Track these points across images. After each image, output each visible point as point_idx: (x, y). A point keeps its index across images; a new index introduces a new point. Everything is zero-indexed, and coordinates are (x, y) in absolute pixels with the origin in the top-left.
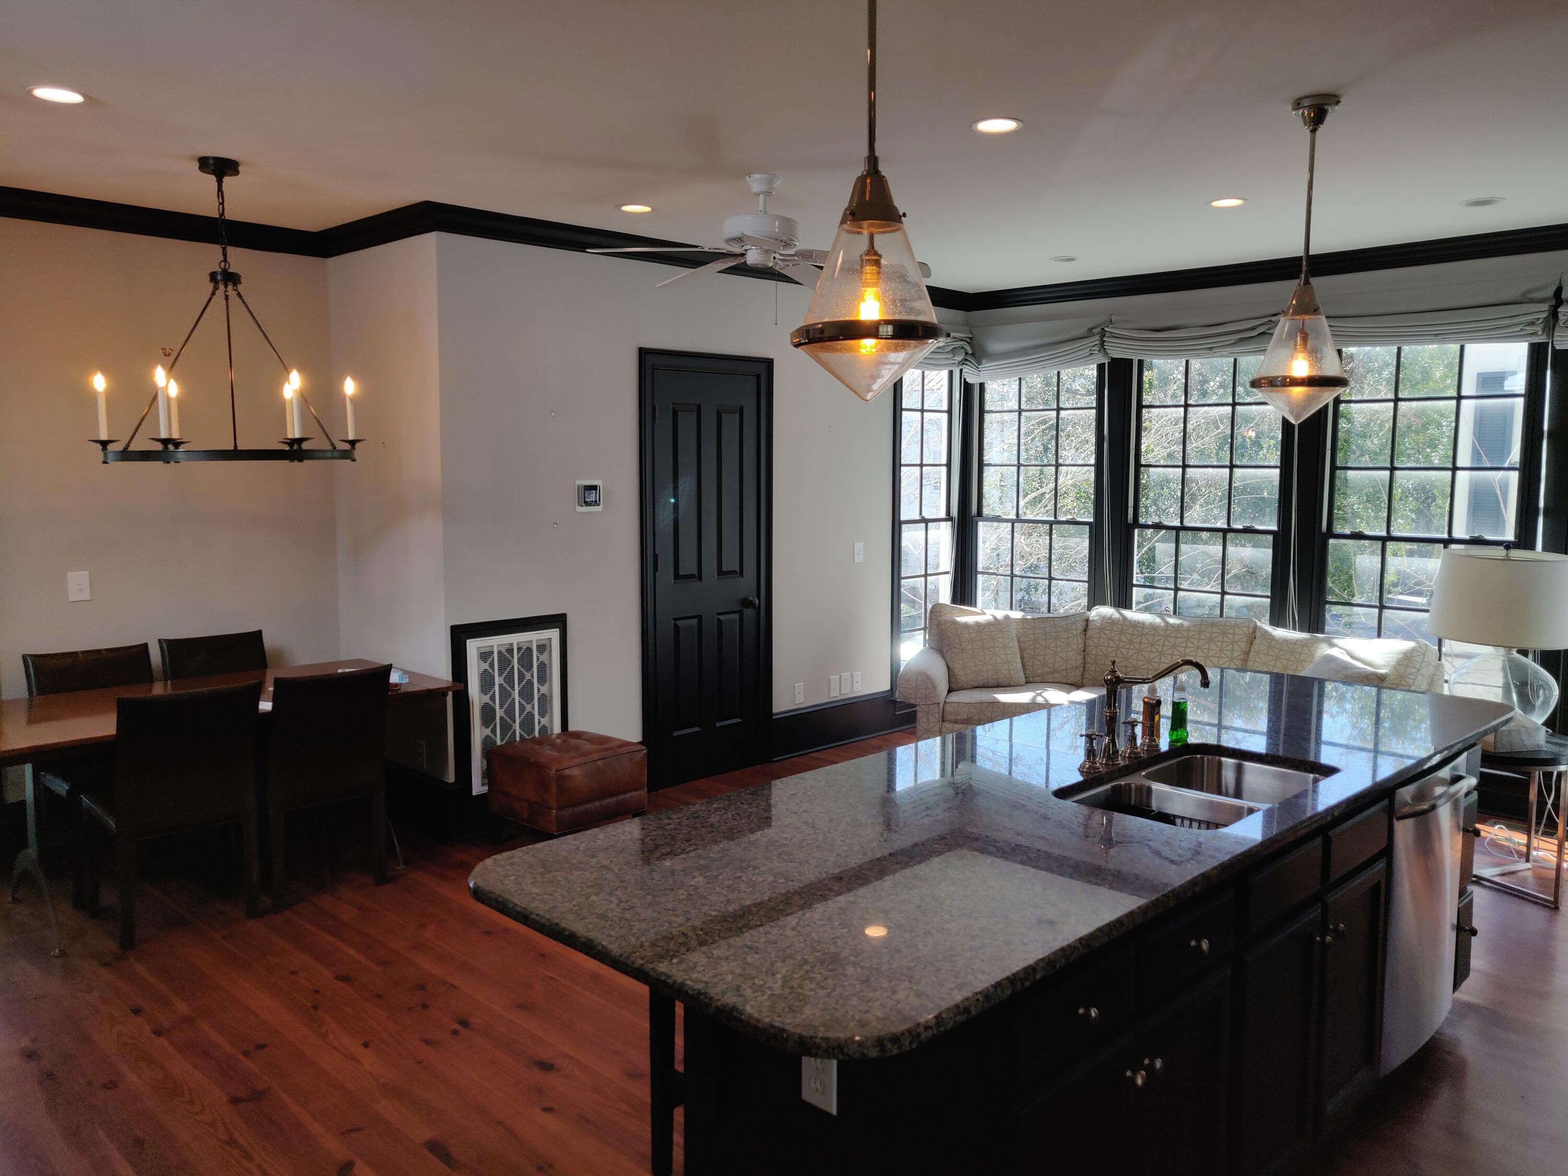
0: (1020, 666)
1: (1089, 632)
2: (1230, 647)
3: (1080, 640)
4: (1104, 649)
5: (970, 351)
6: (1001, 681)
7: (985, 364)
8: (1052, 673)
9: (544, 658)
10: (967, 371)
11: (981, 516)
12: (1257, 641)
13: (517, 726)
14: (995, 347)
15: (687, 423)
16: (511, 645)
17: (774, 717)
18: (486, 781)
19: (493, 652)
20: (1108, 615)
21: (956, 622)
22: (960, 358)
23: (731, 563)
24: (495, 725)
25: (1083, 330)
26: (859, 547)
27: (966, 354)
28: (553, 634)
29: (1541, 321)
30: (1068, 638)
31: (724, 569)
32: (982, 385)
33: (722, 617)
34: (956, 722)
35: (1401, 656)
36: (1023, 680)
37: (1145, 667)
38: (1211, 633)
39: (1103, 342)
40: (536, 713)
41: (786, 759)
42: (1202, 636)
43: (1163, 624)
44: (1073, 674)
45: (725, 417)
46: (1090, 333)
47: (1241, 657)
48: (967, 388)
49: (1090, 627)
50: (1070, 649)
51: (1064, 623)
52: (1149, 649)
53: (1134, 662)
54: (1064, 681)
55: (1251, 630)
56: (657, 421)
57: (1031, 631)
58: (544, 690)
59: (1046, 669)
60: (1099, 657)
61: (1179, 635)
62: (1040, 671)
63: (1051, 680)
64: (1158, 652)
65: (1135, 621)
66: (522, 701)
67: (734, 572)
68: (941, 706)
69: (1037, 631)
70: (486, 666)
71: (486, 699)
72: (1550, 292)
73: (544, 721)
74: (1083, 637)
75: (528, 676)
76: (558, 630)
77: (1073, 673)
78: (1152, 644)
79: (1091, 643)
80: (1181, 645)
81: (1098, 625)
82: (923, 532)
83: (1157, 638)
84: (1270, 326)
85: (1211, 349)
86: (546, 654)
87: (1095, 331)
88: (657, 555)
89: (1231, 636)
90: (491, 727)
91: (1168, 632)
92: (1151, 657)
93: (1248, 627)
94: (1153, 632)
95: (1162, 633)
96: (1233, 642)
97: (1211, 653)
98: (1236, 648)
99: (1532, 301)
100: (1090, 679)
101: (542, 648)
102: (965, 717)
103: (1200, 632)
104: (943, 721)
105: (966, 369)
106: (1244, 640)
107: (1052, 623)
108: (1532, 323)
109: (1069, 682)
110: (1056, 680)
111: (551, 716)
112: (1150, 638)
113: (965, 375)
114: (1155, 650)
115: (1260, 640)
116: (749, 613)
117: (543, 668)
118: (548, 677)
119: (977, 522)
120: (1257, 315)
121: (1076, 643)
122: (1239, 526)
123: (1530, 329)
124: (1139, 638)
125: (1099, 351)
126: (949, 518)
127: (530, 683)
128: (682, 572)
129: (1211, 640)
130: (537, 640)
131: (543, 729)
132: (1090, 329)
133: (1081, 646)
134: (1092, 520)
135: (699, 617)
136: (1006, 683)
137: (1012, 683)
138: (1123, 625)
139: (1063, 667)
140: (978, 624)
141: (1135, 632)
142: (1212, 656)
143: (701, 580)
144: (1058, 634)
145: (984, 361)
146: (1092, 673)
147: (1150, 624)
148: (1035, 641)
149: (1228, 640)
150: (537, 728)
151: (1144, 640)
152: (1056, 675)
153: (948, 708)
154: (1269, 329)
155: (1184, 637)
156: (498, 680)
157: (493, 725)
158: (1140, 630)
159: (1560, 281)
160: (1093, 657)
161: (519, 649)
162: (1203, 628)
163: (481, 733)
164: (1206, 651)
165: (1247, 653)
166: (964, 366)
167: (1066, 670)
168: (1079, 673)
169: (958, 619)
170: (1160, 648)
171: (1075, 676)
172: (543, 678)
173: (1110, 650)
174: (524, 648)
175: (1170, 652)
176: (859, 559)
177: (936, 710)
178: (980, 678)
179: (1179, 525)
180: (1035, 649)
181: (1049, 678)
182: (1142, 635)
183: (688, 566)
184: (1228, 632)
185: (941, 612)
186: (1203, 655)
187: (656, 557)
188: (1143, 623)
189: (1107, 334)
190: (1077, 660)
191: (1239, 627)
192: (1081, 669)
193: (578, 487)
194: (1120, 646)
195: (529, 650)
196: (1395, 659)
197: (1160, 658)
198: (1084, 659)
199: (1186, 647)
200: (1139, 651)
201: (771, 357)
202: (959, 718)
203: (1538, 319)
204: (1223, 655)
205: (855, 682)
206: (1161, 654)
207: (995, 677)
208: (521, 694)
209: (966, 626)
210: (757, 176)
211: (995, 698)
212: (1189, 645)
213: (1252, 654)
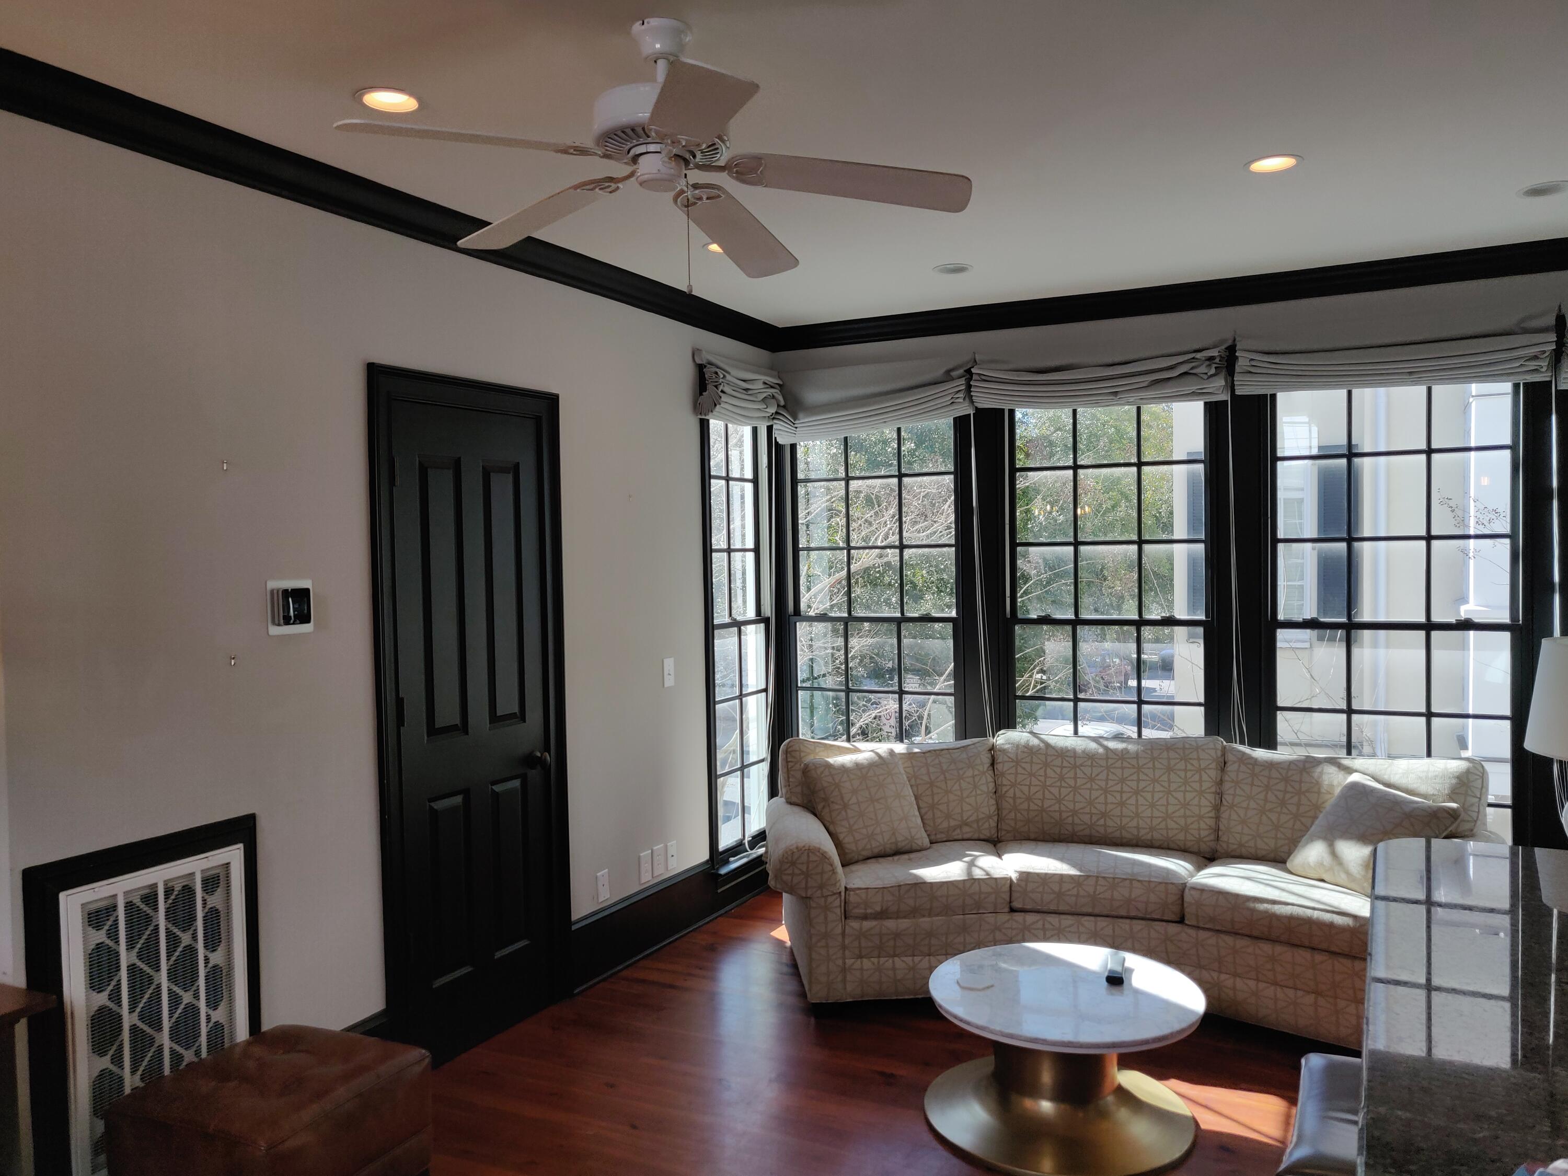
0: (919, 821)
1: (999, 767)
2: (1197, 777)
3: (990, 779)
4: (1025, 789)
5: (782, 403)
6: (900, 845)
7: (803, 419)
8: (960, 827)
9: (215, 900)
10: (780, 427)
11: (800, 615)
12: (1231, 768)
13: (165, 1039)
14: (813, 396)
15: (441, 484)
16: (155, 886)
17: (574, 928)
18: (102, 1158)
19: (114, 907)
20: (1023, 742)
21: (829, 766)
22: (772, 410)
23: (507, 703)
24: (121, 1047)
25: (939, 373)
26: (669, 664)
27: (778, 406)
28: (234, 855)
29: (1547, 354)
30: (973, 777)
31: (499, 713)
32: (793, 447)
33: (498, 788)
34: (865, 917)
35: (1454, 781)
36: (926, 841)
37: (1088, 810)
38: (1169, 759)
39: (969, 387)
40: (202, 1004)
41: (591, 987)
42: (1157, 765)
43: (1101, 750)
44: (986, 826)
45: (494, 478)
46: (947, 377)
47: (1213, 789)
48: (776, 450)
49: (1000, 759)
50: (979, 792)
51: (964, 756)
52: (1088, 786)
53: (1071, 806)
54: (976, 836)
55: (1219, 753)
56: (398, 482)
57: (924, 771)
58: (217, 958)
59: (953, 823)
60: (1018, 801)
61: (1125, 764)
62: (945, 825)
63: (960, 837)
64: (1101, 789)
65: (1062, 749)
66: (175, 989)
67: (511, 716)
68: (843, 894)
69: (932, 770)
70: (100, 936)
71: (102, 999)
72: (1551, 320)
73: (219, 1015)
74: (991, 772)
75: (186, 939)
76: (241, 846)
77: (987, 824)
78: (1091, 779)
79: (1005, 782)
80: (1132, 778)
81: (1012, 756)
82: (736, 639)
83: (1096, 771)
84: (1193, 364)
85: (1116, 393)
86: (220, 892)
87: (954, 374)
88: (402, 699)
89: (1195, 762)
90: (111, 1053)
91: (1110, 762)
92: (1093, 797)
93: (1216, 749)
94: (1089, 763)
95: (1103, 763)
96: (1200, 770)
97: (1173, 787)
98: (1205, 777)
99: (1526, 331)
100: (1008, 832)
101: (212, 882)
102: (878, 909)
103: (1153, 759)
104: (846, 918)
105: (778, 426)
106: (1213, 765)
107: (948, 756)
108: (1535, 358)
109: (982, 837)
110: (966, 836)
111: (231, 1001)
112: (1088, 771)
113: (775, 434)
114: (1097, 787)
115: (1236, 765)
116: (534, 774)
117: (214, 919)
118: (223, 935)
119: (795, 623)
120: (1173, 350)
121: (986, 783)
122: (1154, 616)
123: (1533, 365)
124: (1073, 771)
125: (964, 399)
126: (760, 618)
127: (191, 951)
128: (440, 723)
129: (1169, 769)
130: (202, 871)
131: (217, 1030)
132: (948, 372)
133: (992, 785)
134: (954, 614)
135: (466, 792)
136: (907, 848)
137: (915, 847)
138: (1046, 755)
139: (973, 818)
140: (858, 766)
141: (1065, 764)
142: (1175, 791)
143: (467, 733)
144: (961, 772)
145: (801, 415)
146: (1012, 823)
147: (1084, 752)
148: (932, 784)
149: (1192, 768)
150: (204, 1030)
151: (1080, 774)
152: (966, 829)
153: (852, 898)
154: (1192, 368)
155: (1134, 767)
156: (125, 958)
157: (114, 1047)
158: (1072, 760)
159: (1560, 310)
160: (1011, 801)
161: (168, 892)
162: (1156, 754)
163: (90, 1069)
164: (1166, 784)
165: (1220, 782)
166: (775, 421)
167: (977, 821)
168: (993, 824)
169: (831, 760)
170: (1103, 784)
171: (988, 829)
172: (214, 938)
173: (1033, 790)
174: (178, 888)
175: (1118, 788)
176: (669, 682)
177: (837, 903)
178: (874, 844)
179: (1073, 617)
180: (933, 794)
181: (957, 834)
182: (1075, 767)
183: (447, 714)
184: (1190, 756)
185: (800, 751)
186: (1162, 789)
187: (400, 702)
188: (1074, 751)
189: (975, 377)
190: (987, 807)
191: (1203, 750)
192: (995, 818)
193: (272, 591)
194: (1048, 784)
195: (188, 891)
196: (1447, 786)
197: (1106, 797)
198: (997, 804)
199: (1138, 780)
200: (1075, 789)
201: (554, 391)
202: (869, 911)
203: (1544, 352)
204: (1188, 788)
205: (669, 856)
206: (1106, 791)
207: (893, 840)
208: (172, 976)
209: (843, 769)
210: (654, 22)
211: (916, 876)
212: (1142, 777)
213: (1227, 785)
